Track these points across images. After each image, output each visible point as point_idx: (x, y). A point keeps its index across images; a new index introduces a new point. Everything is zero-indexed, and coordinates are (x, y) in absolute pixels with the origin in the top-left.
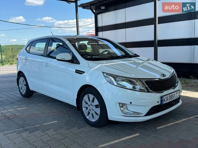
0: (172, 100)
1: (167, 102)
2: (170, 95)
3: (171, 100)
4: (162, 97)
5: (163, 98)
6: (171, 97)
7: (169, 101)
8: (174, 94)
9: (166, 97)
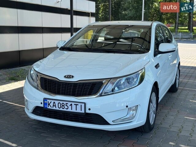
0: (65, 110)
1: (54, 108)
2: (61, 102)
3: (61, 109)
4: (45, 99)
5: (47, 100)
6: (64, 106)
7: (57, 109)
8: (70, 103)
9: (53, 101)
